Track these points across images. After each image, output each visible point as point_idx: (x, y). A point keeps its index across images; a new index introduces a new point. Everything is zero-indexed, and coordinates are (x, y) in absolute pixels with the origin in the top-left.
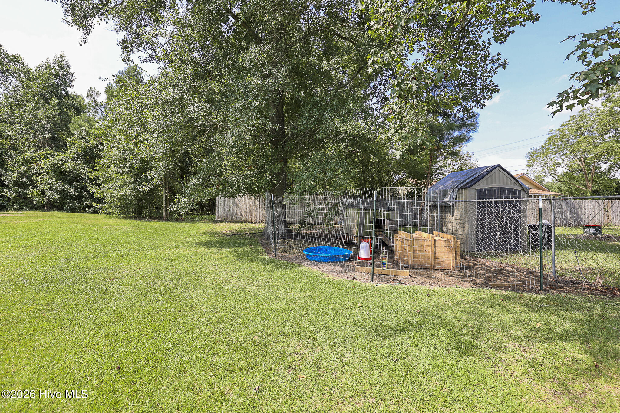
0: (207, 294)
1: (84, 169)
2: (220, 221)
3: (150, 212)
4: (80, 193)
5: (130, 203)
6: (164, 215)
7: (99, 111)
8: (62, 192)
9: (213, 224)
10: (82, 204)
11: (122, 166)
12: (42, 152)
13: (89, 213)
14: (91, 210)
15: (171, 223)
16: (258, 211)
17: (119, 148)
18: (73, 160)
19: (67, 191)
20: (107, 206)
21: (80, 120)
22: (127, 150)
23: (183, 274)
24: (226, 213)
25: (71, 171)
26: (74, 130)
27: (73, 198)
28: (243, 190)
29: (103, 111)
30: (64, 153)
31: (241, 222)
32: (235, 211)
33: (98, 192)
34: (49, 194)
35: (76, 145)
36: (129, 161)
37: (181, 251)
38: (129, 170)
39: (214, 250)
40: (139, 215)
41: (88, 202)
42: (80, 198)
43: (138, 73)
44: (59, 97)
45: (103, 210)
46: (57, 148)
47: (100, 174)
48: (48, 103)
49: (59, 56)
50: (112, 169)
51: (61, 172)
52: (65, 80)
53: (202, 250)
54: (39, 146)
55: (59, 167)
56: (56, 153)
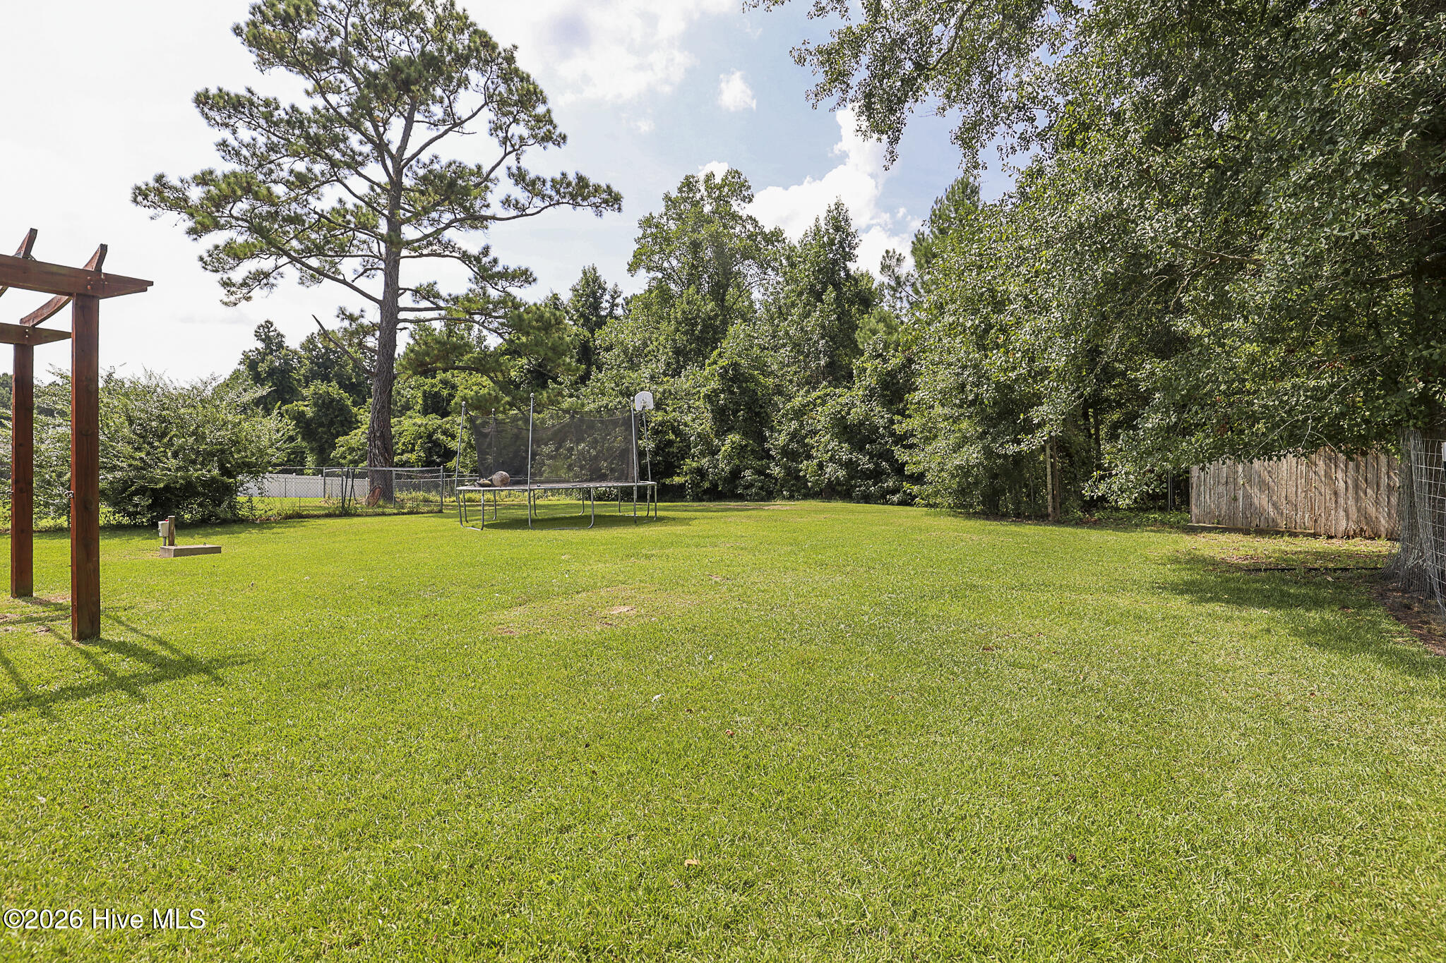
0: (1242, 730)
1: (882, 417)
2: (1204, 529)
3: (1018, 503)
4: (877, 465)
5: (976, 483)
6: (1050, 509)
7: (904, 294)
8: (849, 465)
9: (1186, 538)
10: (881, 487)
11: (958, 401)
12: (814, 394)
13: (892, 504)
14: (895, 498)
15: (1069, 529)
16: (1341, 501)
17: (950, 365)
18: (863, 401)
19: (856, 461)
20: (929, 489)
21: (870, 321)
22: (966, 367)
23: (1151, 662)
24: (1224, 508)
25: (861, 424)
26: (863, 343)
27: (867, 475)
28: (1311, 436)
29: (911, 292)
30: (849, 389)
31: (1282, 534)
32: (1256, 501)
33: (913, 461)
34: (829, 469)
35: (868, 372)
36: (971, 391)
37: (1124, 602)
38: (971, 409)
39: (1217, 608)
40: (992, 510)
41: (890, 483)
42: (877, 475)
43: (972, 192)
44: (837, 286)
45: (922, 499)
46: (836, 382)
47: (915, 423)
48: (821, 301)
49: (833, 207)
50: (938, 410)
51: (846, 427)
52: (844, 249)
53: (1180, 605)
54: (812, 383)
55: (843, 417)
56: (837, 390)
